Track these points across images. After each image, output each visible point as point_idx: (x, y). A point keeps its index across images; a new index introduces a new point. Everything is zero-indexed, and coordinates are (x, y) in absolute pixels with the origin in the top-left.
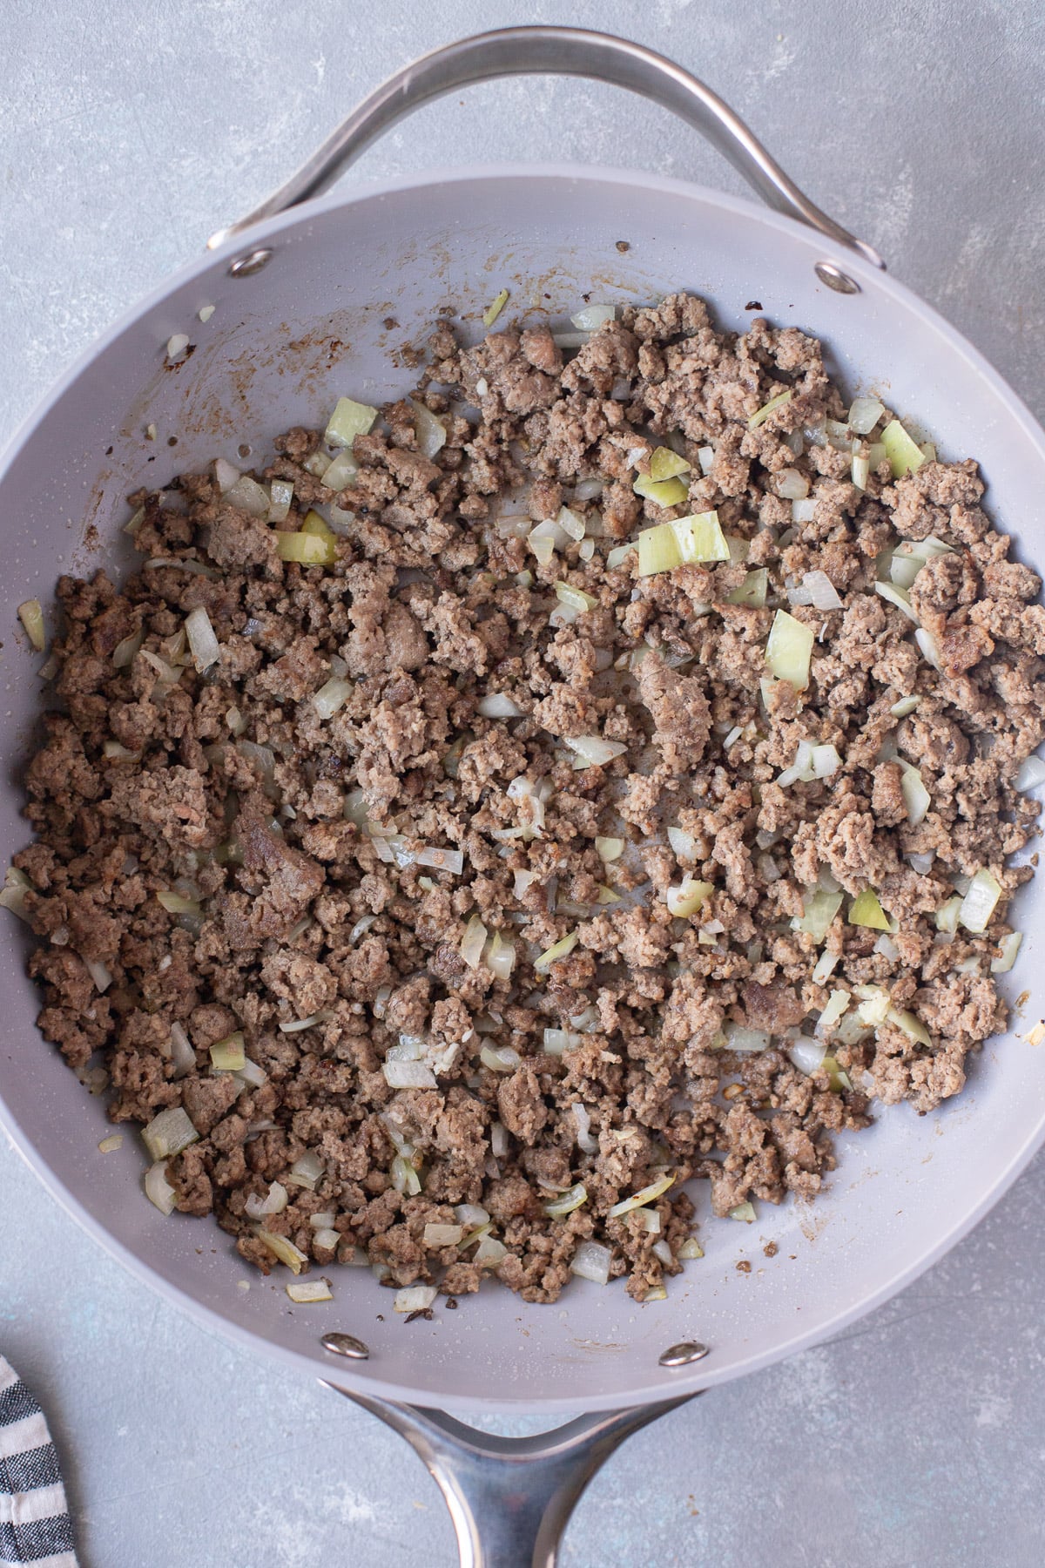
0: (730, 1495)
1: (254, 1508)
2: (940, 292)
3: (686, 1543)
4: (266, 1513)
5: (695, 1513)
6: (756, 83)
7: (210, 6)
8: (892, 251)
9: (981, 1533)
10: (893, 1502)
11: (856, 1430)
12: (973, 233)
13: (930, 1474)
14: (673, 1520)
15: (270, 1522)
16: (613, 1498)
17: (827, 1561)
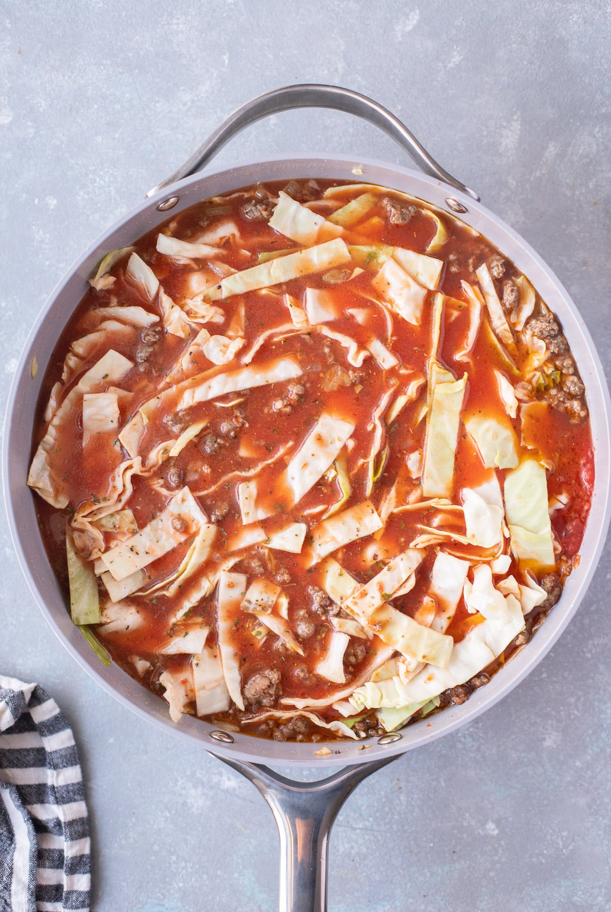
0: (418, 779)
1: (177, 781)
2: (533, 174)
3: (395, 803)
4: (183, 784)
5: (400, 788)
6: (443, 70)
7: (172, 27)
8: (509, 154)
9: (545, 802)
10: (500, 785)
11: (482, 747)
12: (550, 146)
13: (520, 771)
14: (389, 791)
15: (184, 788)
17: (467, 815)
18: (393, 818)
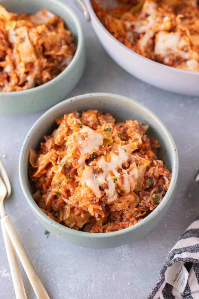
0: (101, 276)
3: (89, 288)
5: (92, 280)
10: (144, 280)
11: (134, 260)
14: (86, 281)
16: (71, 275)
17: (126, 295)
18: (87, 296)
